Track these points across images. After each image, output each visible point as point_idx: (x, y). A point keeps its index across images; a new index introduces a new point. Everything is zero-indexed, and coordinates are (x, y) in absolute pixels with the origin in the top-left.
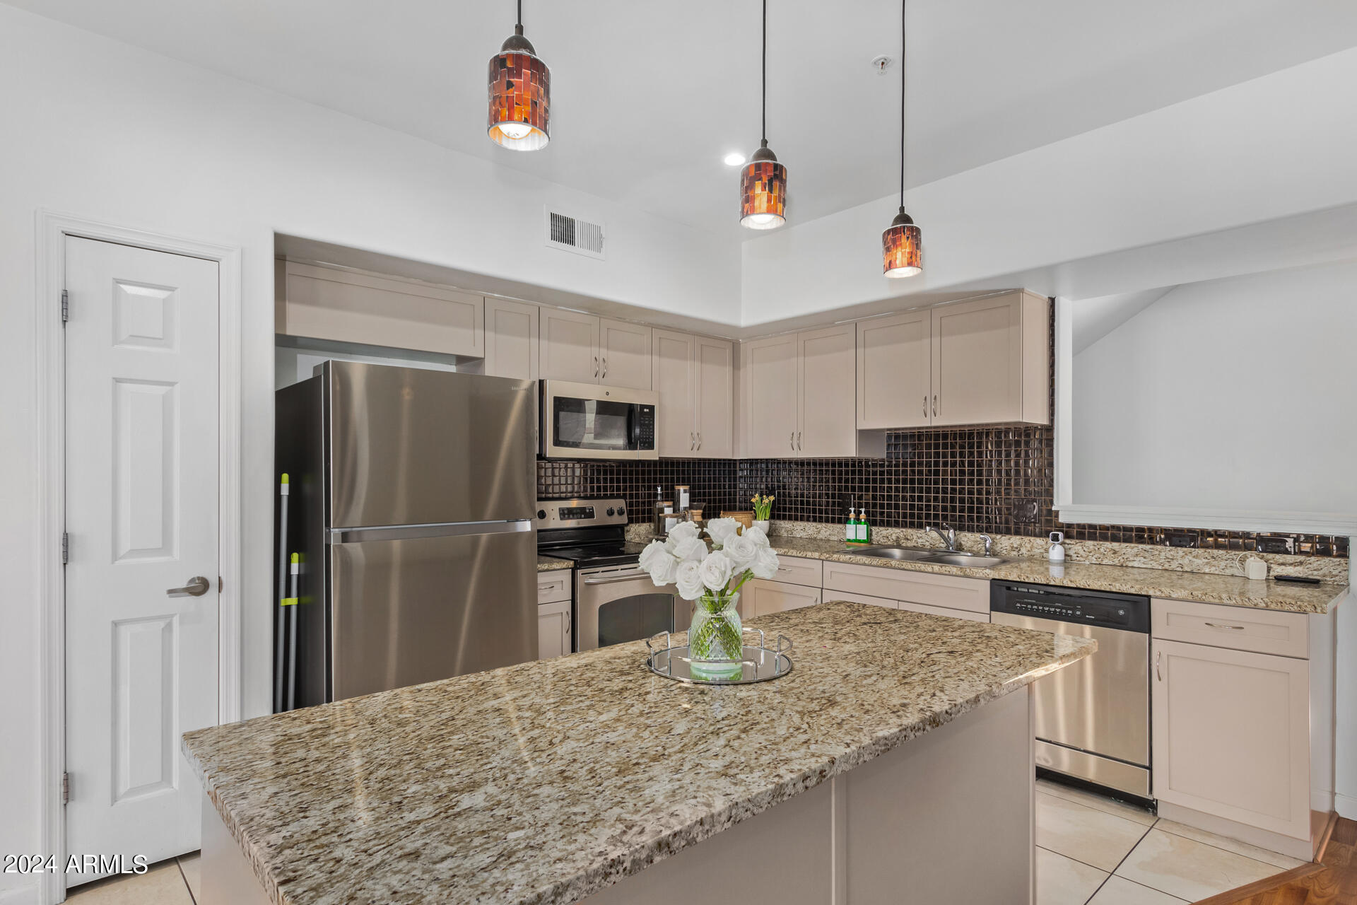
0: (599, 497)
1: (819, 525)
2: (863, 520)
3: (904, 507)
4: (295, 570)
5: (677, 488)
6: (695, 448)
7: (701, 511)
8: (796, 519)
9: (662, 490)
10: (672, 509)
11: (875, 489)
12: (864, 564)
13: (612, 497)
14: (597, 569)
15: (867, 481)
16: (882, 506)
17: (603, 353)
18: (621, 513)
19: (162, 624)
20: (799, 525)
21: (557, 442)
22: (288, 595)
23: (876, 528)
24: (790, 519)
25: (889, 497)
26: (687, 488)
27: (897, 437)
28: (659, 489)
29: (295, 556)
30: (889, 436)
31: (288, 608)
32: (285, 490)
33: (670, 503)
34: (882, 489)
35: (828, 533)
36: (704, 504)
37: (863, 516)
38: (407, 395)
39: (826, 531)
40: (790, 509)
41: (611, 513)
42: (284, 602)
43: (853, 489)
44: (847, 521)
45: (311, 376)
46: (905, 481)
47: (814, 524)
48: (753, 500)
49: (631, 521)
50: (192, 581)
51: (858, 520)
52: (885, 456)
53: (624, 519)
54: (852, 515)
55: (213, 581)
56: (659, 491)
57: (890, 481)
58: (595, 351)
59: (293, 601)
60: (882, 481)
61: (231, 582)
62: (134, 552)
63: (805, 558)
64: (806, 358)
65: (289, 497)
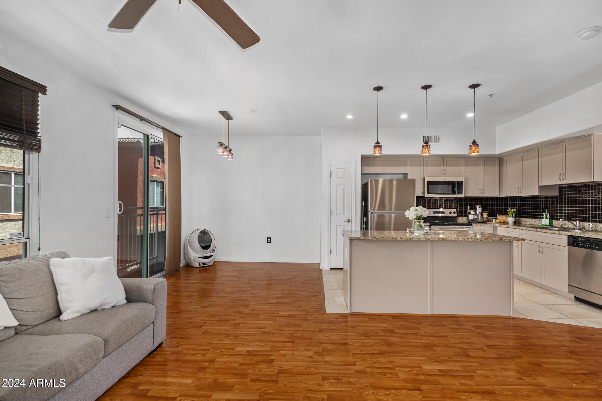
0: (447, 208)
1: (535, 220)
2: (548, 218)
3: (565, 213)
4: (365, 220)
5: (476, 206)
6: (482, 194)
7: (487, 214)
8: (528, 218)
9: (470, 207)
10: (474, 213)
11: (554, 207)
12: (530, 230)
13: (452, 208)
14: (437, 226)
15: (552, 204)
16: (557, 213)
17: (445, 168)
18: (454, 213)
19: (343, 227)
20: (528, 220)
21: (428, 193)
22: (364, 225)
23: (554, 221)
24: (526, 218)
25: (560, 210)
26: (480, 206)
27: (562, 188)
28: (469, 206)
29: (365, 217)
30: (560, 188)
31: (364, 227)
32: (363, 204)
33: (474, 211)
34: (557, 207)
35: (538, 222)
36: (488, 211)
37: (548, 216)
38: (395, 182)
39: (536, 222)
40: (526, 214)
41: (451, 213)
42: (363, 226)
43: (547, 207)
44: (543, 218)
45: (367, 182)
46: (565, 204)
47: (533, 219)
48: (508, 211)
49: (458, 216)
50: (348, 220)
51: (546, 218)
52: (558, 195)
53: (455, 215)
54: (544, 216)
55: (351, 220)
56: (469, 207)
57: (560, 204)
58: (442, 168)
59: (364, 226)
60: (557, 204)
61: (354, 220)
62: (340, 214)
63: (514, 228)
64: (523, 162)
65: (364, 205)
